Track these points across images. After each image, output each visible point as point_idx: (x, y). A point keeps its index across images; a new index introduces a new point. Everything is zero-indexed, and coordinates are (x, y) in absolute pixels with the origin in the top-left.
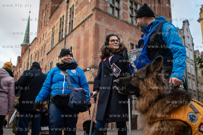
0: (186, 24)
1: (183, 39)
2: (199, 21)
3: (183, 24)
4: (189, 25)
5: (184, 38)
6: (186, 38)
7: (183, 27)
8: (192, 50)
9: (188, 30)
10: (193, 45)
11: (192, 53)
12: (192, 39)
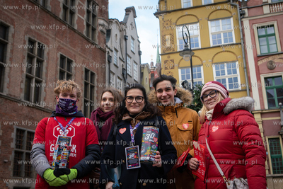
0: (131, 14)
1: (124, 41)
2: (157, 14)
3: (126, 14)
4: (135, 17)
5: (126, 39)
6: (129, 39)
7: (126, 19)
8: (138, 62)
9: (133, 26)
10: (140, 53)
11: (136, 68)
12: (139, 42)
